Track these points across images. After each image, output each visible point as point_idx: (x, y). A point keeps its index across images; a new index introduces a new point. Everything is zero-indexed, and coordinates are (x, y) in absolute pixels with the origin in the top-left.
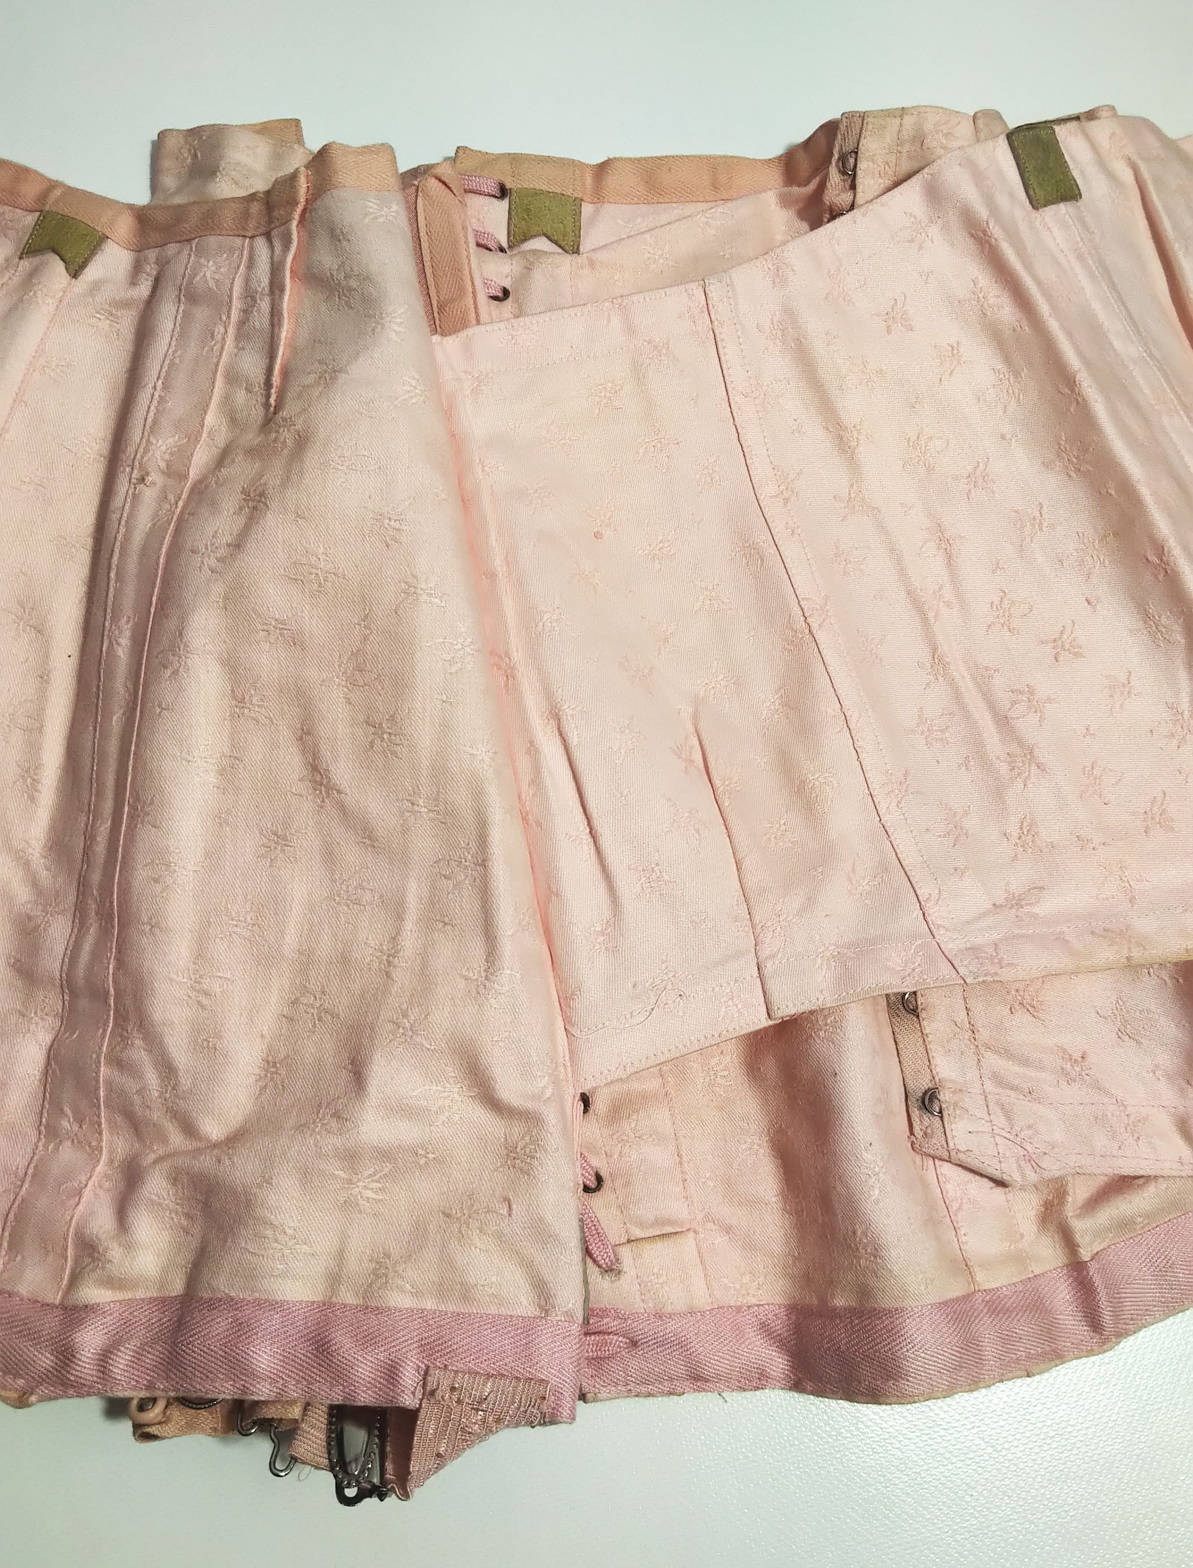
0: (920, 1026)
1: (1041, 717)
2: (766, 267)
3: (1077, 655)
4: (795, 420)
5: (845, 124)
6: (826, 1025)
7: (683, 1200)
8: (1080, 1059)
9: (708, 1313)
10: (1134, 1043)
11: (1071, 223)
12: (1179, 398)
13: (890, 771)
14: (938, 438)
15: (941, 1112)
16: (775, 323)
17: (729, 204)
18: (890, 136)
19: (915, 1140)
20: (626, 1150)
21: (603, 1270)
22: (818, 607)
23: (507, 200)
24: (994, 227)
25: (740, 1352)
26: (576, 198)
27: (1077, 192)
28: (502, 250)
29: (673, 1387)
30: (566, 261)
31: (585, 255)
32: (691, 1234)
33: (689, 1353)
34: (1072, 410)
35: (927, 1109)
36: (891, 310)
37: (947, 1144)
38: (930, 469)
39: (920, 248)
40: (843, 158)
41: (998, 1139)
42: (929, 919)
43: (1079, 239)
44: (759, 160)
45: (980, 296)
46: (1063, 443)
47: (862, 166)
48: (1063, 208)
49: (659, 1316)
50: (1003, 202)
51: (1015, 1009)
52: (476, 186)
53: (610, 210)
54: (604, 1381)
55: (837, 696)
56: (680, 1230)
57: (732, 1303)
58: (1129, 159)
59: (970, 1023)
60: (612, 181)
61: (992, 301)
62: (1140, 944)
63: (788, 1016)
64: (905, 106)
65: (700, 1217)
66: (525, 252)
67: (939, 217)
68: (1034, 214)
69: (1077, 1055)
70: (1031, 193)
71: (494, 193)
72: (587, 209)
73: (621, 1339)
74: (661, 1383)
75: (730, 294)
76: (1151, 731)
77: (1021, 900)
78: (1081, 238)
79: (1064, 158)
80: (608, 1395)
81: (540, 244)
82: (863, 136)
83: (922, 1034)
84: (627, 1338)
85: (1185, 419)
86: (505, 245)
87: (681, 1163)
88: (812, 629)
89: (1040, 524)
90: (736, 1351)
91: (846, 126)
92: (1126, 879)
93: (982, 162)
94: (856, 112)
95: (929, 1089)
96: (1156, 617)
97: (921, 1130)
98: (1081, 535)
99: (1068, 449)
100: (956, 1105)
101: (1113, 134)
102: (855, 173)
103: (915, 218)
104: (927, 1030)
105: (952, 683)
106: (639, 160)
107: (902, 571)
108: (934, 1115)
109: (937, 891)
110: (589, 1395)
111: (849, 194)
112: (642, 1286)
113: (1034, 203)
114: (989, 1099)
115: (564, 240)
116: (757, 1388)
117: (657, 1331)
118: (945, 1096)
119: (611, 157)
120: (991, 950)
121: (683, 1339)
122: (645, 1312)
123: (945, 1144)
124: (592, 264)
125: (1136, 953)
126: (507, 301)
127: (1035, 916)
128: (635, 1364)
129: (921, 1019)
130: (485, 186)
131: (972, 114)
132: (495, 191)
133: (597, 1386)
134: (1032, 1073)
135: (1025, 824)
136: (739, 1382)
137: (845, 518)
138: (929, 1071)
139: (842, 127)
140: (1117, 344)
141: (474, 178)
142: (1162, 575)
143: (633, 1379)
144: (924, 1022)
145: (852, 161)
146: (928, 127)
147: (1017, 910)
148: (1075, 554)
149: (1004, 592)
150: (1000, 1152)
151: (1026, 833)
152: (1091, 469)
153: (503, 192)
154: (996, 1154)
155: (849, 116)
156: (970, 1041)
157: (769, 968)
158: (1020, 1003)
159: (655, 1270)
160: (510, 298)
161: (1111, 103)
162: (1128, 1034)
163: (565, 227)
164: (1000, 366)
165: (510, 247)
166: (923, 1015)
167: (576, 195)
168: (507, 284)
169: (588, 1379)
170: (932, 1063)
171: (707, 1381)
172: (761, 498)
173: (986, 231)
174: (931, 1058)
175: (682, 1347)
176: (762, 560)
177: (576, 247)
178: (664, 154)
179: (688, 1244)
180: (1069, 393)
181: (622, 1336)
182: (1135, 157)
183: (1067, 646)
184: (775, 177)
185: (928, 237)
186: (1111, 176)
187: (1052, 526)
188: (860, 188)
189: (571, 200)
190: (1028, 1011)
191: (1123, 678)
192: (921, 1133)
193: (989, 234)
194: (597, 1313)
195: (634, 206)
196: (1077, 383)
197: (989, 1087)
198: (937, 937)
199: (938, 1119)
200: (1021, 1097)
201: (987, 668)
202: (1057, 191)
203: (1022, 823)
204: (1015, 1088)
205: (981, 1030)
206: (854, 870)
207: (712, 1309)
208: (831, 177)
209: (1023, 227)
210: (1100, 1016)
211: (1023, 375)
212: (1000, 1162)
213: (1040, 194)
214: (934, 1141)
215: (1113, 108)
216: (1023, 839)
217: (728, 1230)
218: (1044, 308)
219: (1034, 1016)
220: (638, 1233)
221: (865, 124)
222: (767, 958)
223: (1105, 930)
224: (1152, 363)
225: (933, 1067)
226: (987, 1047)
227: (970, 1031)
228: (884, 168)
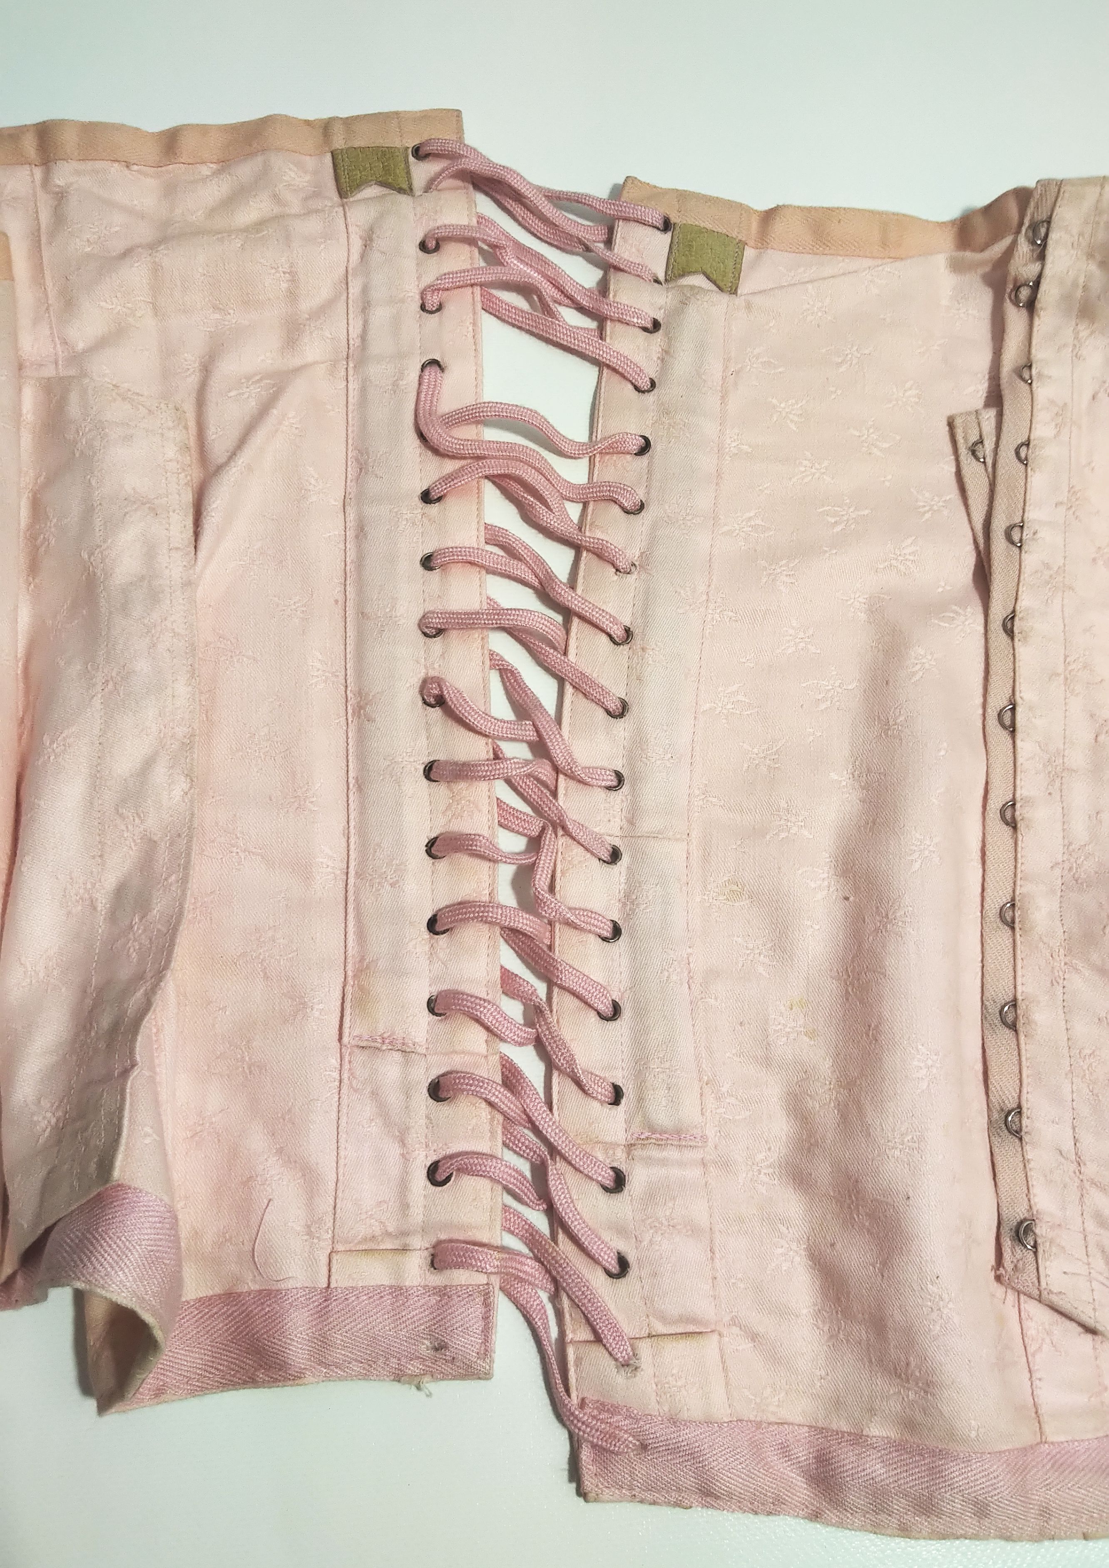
0: (1022, 1150)
5: (1039, 192)
7: (712, 1299)
9: (725, 1425)
15: (1035, 1246)
17: (898, 264)
18: (1087, 204)
19: (1004, 1273)
20: (658, 1238)
21: (619, 1364)
23: (669, 234)
25: (755, 1472)
26: (740, 241)
28: (657, 281)
29: (680, 1498)
30: (723, 300)
31: (743, 297)
32: (715, 1337)
33: (701, 1465)
35: (1020, 1241)
37: (1039, 1282)
40: (1034, 227)
41: (1094, 1284)
44: (931, 222)
47: (1054, 236)
49: (673, 1421)
52: (641, 215)
53: (772, 256)
54: (608, 1482)
56: (704, 1331)
57: (752, 1418)
59: (1076, 1154)
60: (779, 227)
65: (727, 1319)
66: (679, 286)
71: (658, 224)
72: (749, 253)
73: (631, 1439)
74: (667, 1492)
80: (611, 1497)
81: (698, 280)
82: (1058, 205)
83: (1024, 1159)
84: (638, 1440)
86: (661, 277)
87: (712, 1259)
90: (752, 1471)
91: (1041, 194)
94: (1053, 180)
95: (1025, 1220)
97: (1012, 1262)
100: (1052, 1242)
102: (1046, 243)
104: (1029, 1156)
106: (809, 209)
108: (1026, 1247)
110: (590, 1495)
111: (1037, 265)
112: (659, 1387)
114: (1088, 1238)
115: (723, 281)
116: (770, 1513)
117: (669, 1437)
118: (1040, 1230)
119: (780, 204)
121: (696, 1450)
122: (659, 1415)
123: (1036, 1281)
124: (749, 306)
126: (656, 333)
128: (642, 1469)
129: (1024, 1143)
130: (650, 217)
132: (660, 224)
133: (601, 1486)
136: (752, 1503)
138: (1026, 1199)
139: (1036, 196)
141: (640, 207)
143: (639, 1485)
144: (1027, 1146)
145: (1043, 231)
150: (1095, 1298)
153: (667, 226)
154: (1091, 1301)
155: (1044, 184)
156: (1075, 1173)
159: (674, 1371)
160: (661, 331)
163: (725, 268)
165: (666, 280)
166: (1026, 1138)
167: (740, 238)
168: (659, 316)
169: (591, 1477)
170: (1031, 1191)
171: (717, 1498)
174: (1030, 1186)
175: (694, 1458)
177: (734, 289)
178: (836, 206)
179: (710, 1346)
181: (634, 1436)
184: (947, 241)
188: (1049, 258)
189: (735, 242)
192: (1012, 1266)
194: (608, 1409)
195: (798, 255)
197: (1091, 1226)
199: (1031, 1253)
205: (1088, 1163)
207: (731, 1421)
208: (1019, 245)
212: (1094, 1309)
214: (1025, 1276)
217: (754, 1337)
220: (660, 1328)
221: (1061, 192)
225: (1032, 1197)
226: (1093, 1183)
227: (1075, 1163)
228: (1079, 239)
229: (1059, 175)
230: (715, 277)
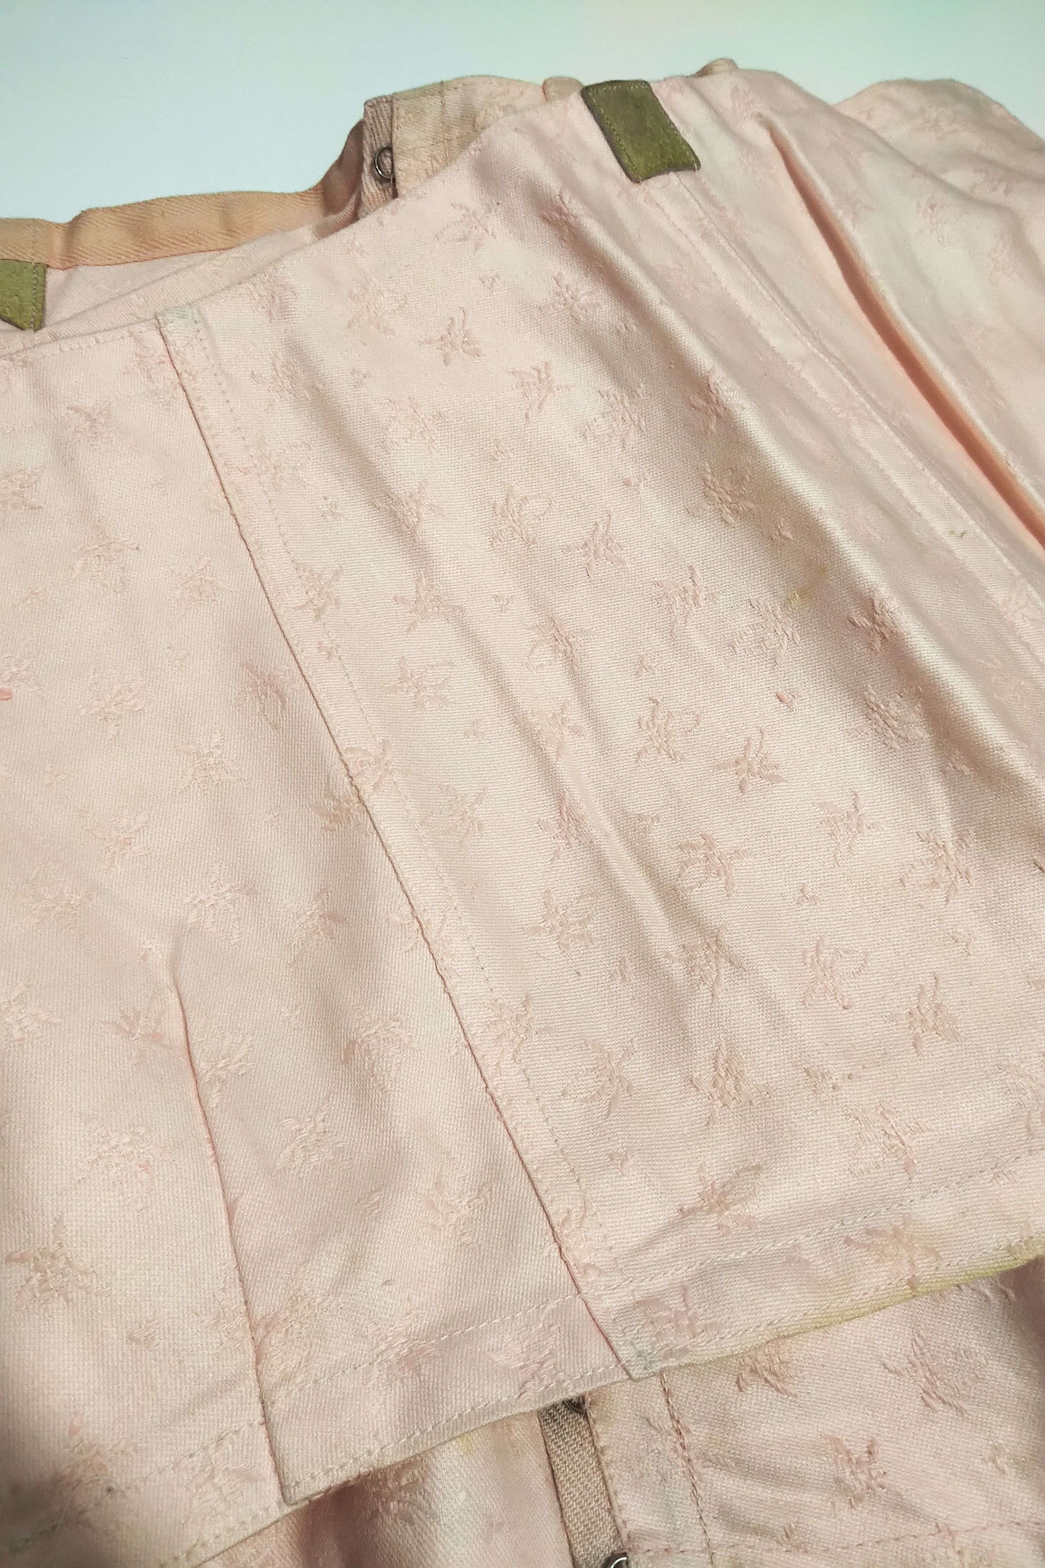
0: (591, 1434)
1: (726, 883)
2: (256, 295)
3: (773, 779)
4: (325, 499)
5: (371, 116)
6: (400, 1488)
8: (865, 1458)
10: (952, 1413)
11: (688, 195)
12: (874, 404)
13: (500, 1001)
14: (535, 497)
16: (278, 368)
18: (431, 120)
22: (372, 759)
24: (570, 202)
26: (37, 264)
27: (693, 159)
31: (51, 329)
34: (712, 427)
36: (446, 333)
38: (529, 542)
39: (477, 246)
40: (377, 161)
42: (569, 1257)
43: (702, 215)
45: (567, 296)
46: (710, 477)
48: (673, 178)
50: (587, 176)
51: (745, 1381)
53: (86, 273)
55: (405, 892)
58: (761, 116)
59: (672, 1417)
60: (88, 237)
61: (583, 300)
62: (931, 1251)
63: (319, 1493)
64: (444, 80)
67: (498, 204)
68: (635, 189)
69: (859, 1450)
70: (626, 161)
72: (54, 278)
75: (201, 335)
76: (901, 881)
77: (724, 1194)
78: (705, 213)
79: (668, 117)
82: (395, 126)
83: (596, 1448)
85: (886, 427)
88: (362, 793)
89: (695, 597)
91: (373, 118)
92: (893, 1133)
93: (550, 127)
94: (381, 97)
95: (614, 1555)
96: (883, 707)
98: (754, 603)
99: (718, 483)
101: (735, 90)
102: (394, 176)
103: (467, 210)
105: (590, 846)
106: (122, 209)
107: (502, 690)
109: (579, 1203)
113: (631, 173)
115: (21, 317)
119: (87, 211)
120: (675, 1302)
125: (924, 1268)
127: (750, 1223)
129: (591, 1422)
131: (541, 83)
134: (788, 1496)
135: (721, 1061)
137: (412, 626)
138: (610, 1520)
139: (369, 121)
140: (775, 341)
142: (879, 643)
144: (597, 1426)
145: (388, 161)
146: (479, 100)
147: (720, 1214)
148: (751, 632)
149: (655, 701)
151: (723, 1074)
152: (751, 505)
156: (676, 1451)
157: (281, 1405)
158: (752, 1371)
161: (729, 56)
162: (940, 1398)
163: (21, 300)
164: (608, 386)
166: (593, 1414)
167: (37, 260)
170: (614, 1503)
172: (280, 611)
173: (561, 209)
174: (612, 1495)
176: (284, 702)
177: (38, 323)
180: (705, 404)
182: (767, 113)
183: (756, 768)
184: (314, 211)
185: (487, 231)
186: (741, 141)
187: (712, 597)
189: (31, 267)
190: (766, 1381)
191: (846, 805)
193: (566, 211)
195: (119, 266)
196: (712, 387)
197: (717, 1534)
198: (584, 1290)
200: (774, 1545)
201: (640, 817)
202: (663, 156)
203: (716, 1059)
204: (761, 1531)
205: (692, 1428)
206: (438, 1185)
208: (365, 187)
209: (621, 207)
210: (890, 1372)
211: (639, 392)
213: (639, 162)
215: (731, 63)
216: (720, 1085)
218: (651, 293)
219: (778, 1390)
221: (395, 110)
222: (278, 1385)
223: (869, 1232)
224: (827, 360)
225: (617, 1513)
226: (704, 1457)
227: (675, 1434)
228: (432, 164)
229: (387, 91)
230: (9, 315)
